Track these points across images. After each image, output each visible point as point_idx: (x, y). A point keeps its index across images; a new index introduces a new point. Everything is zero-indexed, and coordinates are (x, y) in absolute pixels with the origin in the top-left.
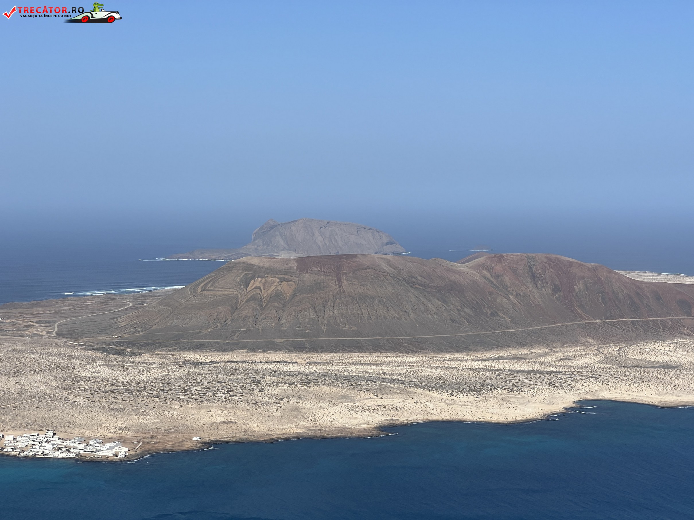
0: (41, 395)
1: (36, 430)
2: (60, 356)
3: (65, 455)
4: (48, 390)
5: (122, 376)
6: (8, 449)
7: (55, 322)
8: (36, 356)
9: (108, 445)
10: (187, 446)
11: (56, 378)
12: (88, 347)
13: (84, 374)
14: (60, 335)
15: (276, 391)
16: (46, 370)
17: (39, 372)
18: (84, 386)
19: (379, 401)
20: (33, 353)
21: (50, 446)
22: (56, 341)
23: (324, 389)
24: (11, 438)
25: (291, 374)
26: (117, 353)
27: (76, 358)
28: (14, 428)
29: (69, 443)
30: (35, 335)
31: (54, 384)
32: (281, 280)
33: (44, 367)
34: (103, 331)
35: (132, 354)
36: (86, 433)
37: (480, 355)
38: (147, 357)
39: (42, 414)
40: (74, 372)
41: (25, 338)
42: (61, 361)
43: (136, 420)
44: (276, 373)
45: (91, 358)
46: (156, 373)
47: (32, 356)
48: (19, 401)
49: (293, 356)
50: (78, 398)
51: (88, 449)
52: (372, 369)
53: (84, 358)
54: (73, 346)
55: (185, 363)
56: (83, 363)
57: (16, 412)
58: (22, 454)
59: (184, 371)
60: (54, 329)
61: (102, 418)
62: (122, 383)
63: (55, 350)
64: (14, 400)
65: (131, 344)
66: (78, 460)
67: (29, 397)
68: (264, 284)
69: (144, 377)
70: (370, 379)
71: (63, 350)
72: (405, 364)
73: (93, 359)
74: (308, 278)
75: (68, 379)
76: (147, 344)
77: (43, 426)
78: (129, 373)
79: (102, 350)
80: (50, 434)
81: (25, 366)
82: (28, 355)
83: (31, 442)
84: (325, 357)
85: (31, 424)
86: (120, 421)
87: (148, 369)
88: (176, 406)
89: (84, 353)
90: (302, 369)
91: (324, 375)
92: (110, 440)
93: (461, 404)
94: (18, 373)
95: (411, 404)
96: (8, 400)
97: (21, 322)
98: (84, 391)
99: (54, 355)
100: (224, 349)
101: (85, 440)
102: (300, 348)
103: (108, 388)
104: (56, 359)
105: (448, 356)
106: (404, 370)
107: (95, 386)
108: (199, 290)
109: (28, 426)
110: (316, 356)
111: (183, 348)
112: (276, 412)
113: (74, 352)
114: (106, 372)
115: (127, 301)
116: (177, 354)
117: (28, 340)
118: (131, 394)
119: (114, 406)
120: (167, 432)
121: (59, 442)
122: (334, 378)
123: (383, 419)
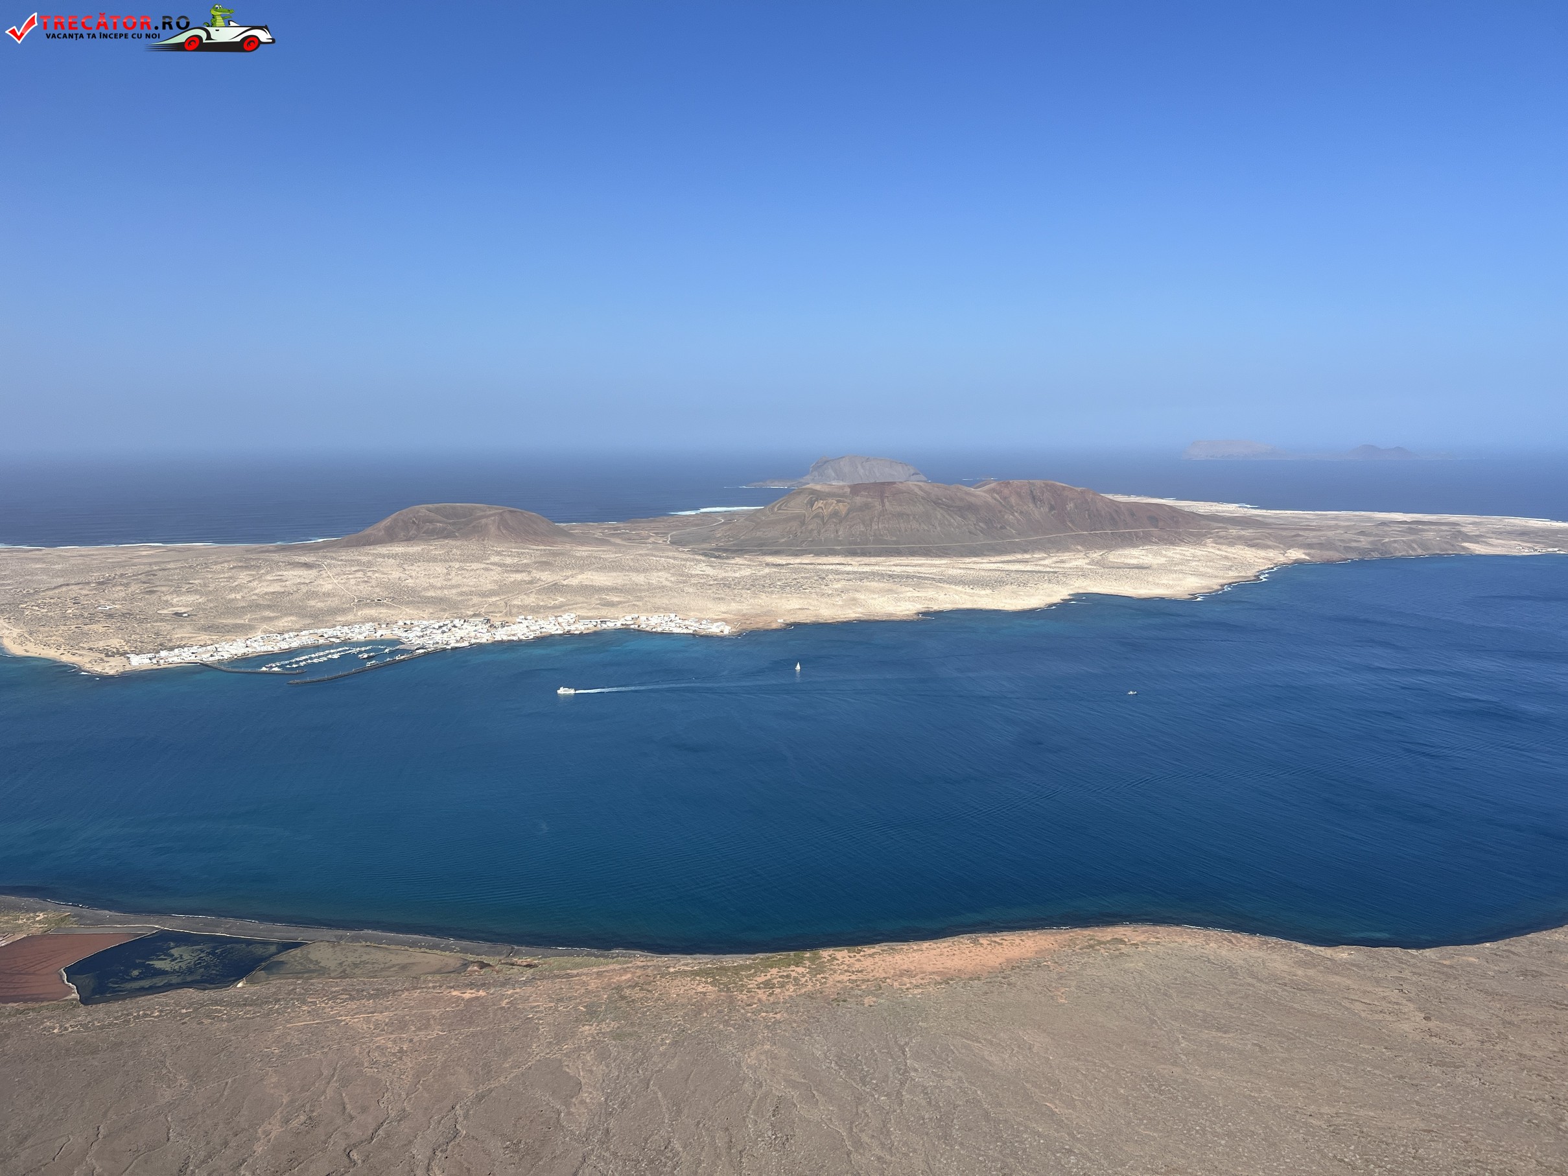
0: (663, 587)
1: (662, 612)
2: (675, 558)
3: (685, 631)
4: (668, 584)
5: (721, 574)
6: (643, 626)
7: (668, 533)
8: (657, 559)
9: (716, 624)
10: (774, 626)
11: (673, 575)
12: (693, 552)
13: (693, 572)
14: (672, 543)
15: (838, 586)
16: (665, 569)
17: (661, 570)
18: (693, 581)
19: (916, 594)
20: (655, 556)
21: (673, 624)
22: (671, 547)
23: (874, 584)
24: (645, 618)
25: (848, 573)
26: (716, 557)
27: (687, 560)
28: (646, 611)
29: (687, 622)
30: (654, 543)
31: (672, 579)
32: (838, 501)
33: (664, 567)
34: (704, 541)
35: (727, 558)
36: (699, 615)
37: (993, 559)
38: (738, 560)
39: (665, 601)
40: (686, 571)
41: (648, 545)
42: (676, 562)
43: (734, 606)
44: (837, 572)
45: (697, 560)
46: (747, 572)
47: (655, 558)
48: (648, 591)
49: (849, 560)
50: (691, 590)
51: (702, 627)
52: (910, 570)
53: (693, 560)
54: (683, 551)
55: (767, 565)
56: (692, 564)
57: (647, 599)
58: (654, 630)
59: (767, 570)
60: (667, 539)
61: (710, 605)
62: (722, 579)
63: (670, 554)
64: (644, 590)
65: (726, 550)
66: (694, 635)
67: (655, 589)
68: (825, 505)
69: (737, 575)
70: (908, 577)
71: (676, 554)
72: (935, 566)
73: (699, 561)
74: (859, 500)
75: (682, 575)
76: (738, 550)
77: (667, 610)
78: (727, 572)
79: (705, 555)
80: (672, 616)
81: (650, 566)
82: (651, 558)
83: (659, 621)
84: (873, 560)
85: (659, 608)
86: (723, 607)
87: (740, 569)
88: (763, 596)
89: (692, 556)
90: (856, 569)
91: (873, 573)
92: (717, 620)
93: (980, 596)
94: (645, 570)
95: (941, 596)
96: (640, 591)
97: (644, 533)
98: (694, 584)
99: (670, 558)
100: (796, 554)
101: (699, 621)
102: (853, 553)
103: (712, 583)
104: (672, 561)
105: (967, 560)
106: (934, 570)
107: (702, 581)
108: (776, 509)
109: (656, 609)
110: (866, 560)
111: (765, 554)
112: (839, 601)
113: (685, 556)
114: (710, 571)
115: (720, 518)
116: (761, 558)
117: (650, 546)
118: (729, 587)
119: (717, 596)
120: (758, 615)
121: (680, 621)
122: (881, 576)
123: (920, 607)
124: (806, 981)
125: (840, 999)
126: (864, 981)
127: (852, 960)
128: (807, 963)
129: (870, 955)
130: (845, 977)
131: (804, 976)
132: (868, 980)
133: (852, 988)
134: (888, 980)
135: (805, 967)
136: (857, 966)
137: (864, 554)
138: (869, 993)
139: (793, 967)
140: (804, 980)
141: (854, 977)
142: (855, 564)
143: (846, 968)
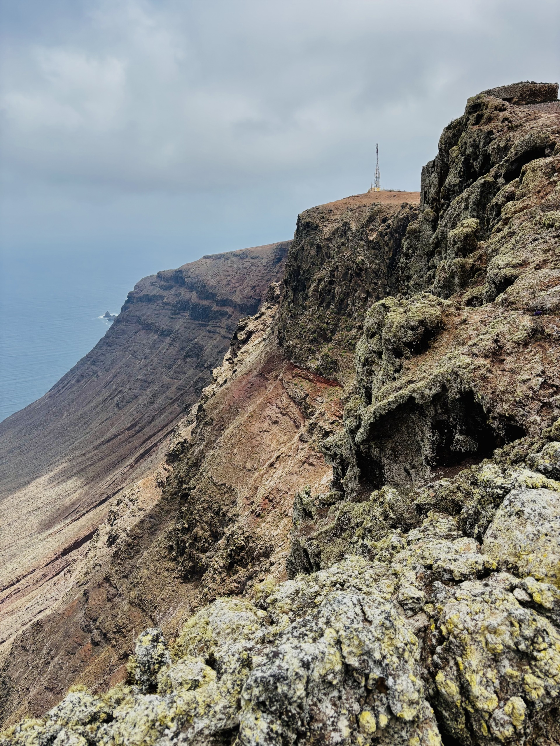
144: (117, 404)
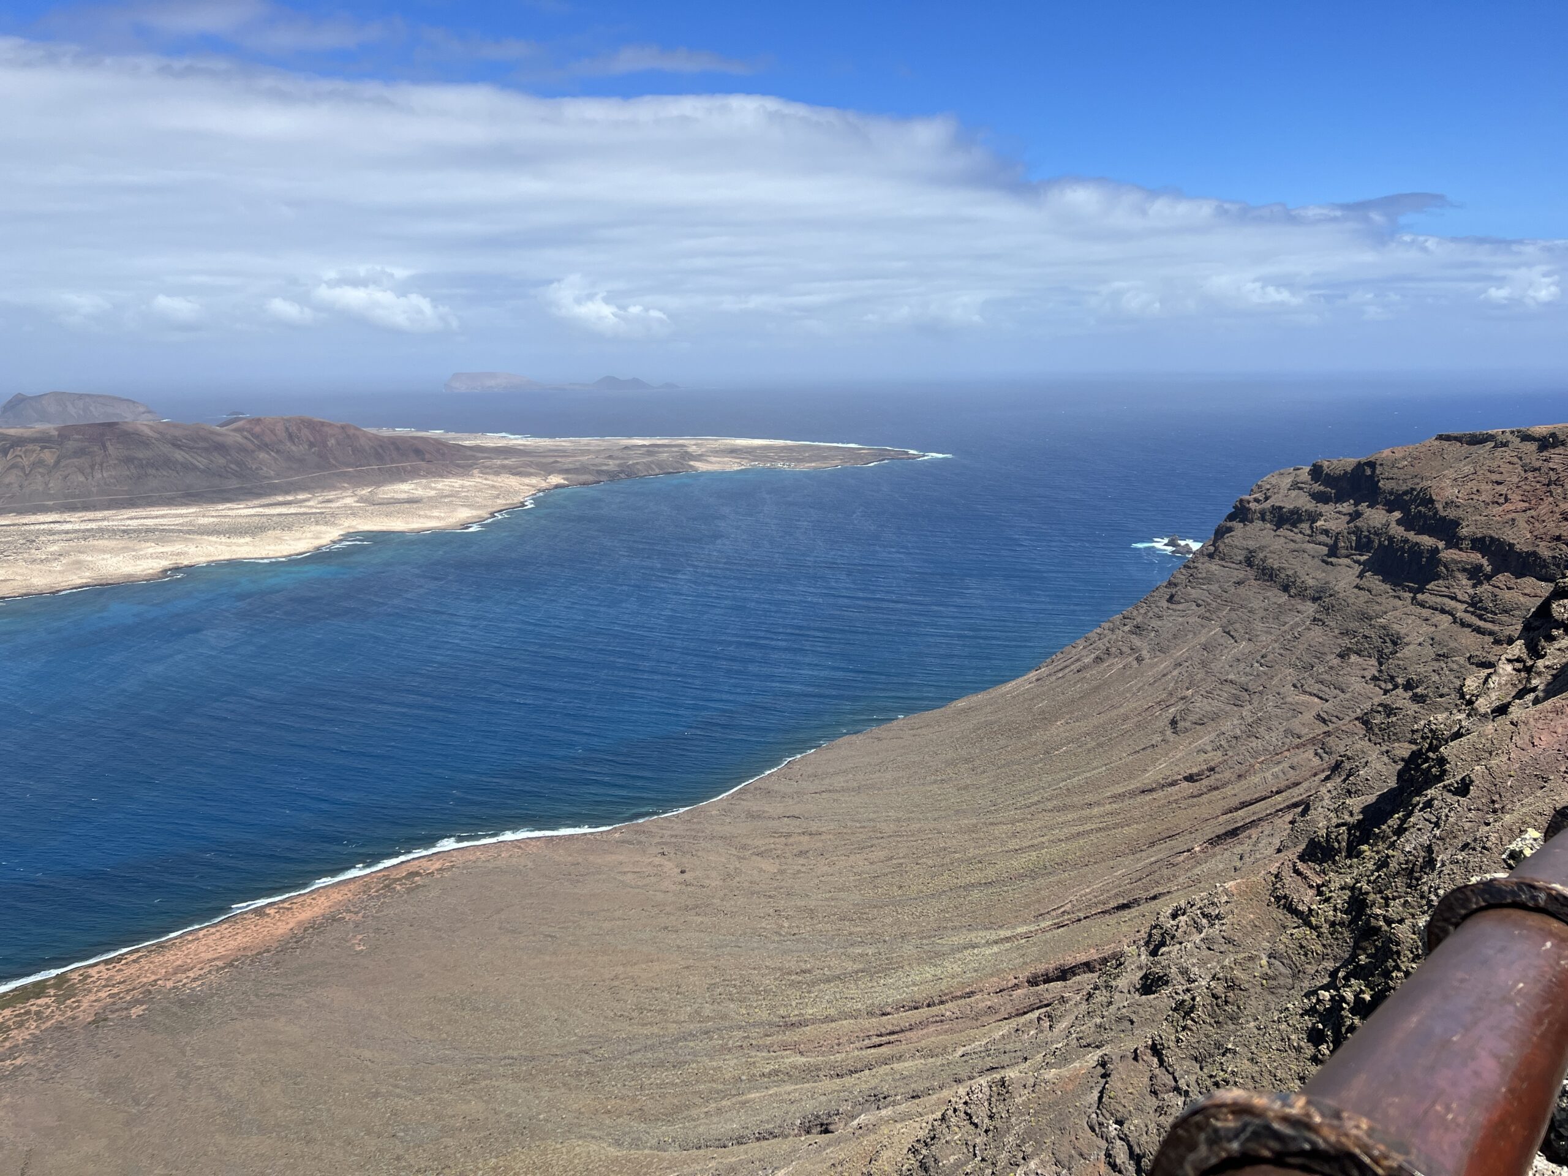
15: (55, 548)
19: (160, 549)
23: (104, 543)
25: (67, 532)
32: (43, 448)
37: (250, 504)
44: (51, 533)
49: (66, 516)
52: (150, 522)
68: (25, 453)
70: (147, 531)
72: (181, 516)
74: (71, 444)
84: (99, 514)
90: (77, 527)
91: (101, 530)
93: (239, 545)
95: (192, 549)
102: (72, 508)
105: (220, 507)
106: (181, 520)
110: (89, 515)
112: (57, 566)
122: (113, 533)
123: (165, 563)
124: (53, 1012)
125: (99, 1020)
126: (128, 991)
127: (110, 973)
128: (52, 992)
129: (134, 961)
130: (102, 994)
131: (49, 1007)
132: (134, 989)
133: (114, 1003)
134: (159, 982)
135: (50, 996)
136: (118, 978)
137: (86, 508)
138: (136, 1002)
139: (32, 1001)
140: (50, 1010)
141: (116, 990)
142: (75, 521)
143: (104, 983)
144: (1174, 723)
